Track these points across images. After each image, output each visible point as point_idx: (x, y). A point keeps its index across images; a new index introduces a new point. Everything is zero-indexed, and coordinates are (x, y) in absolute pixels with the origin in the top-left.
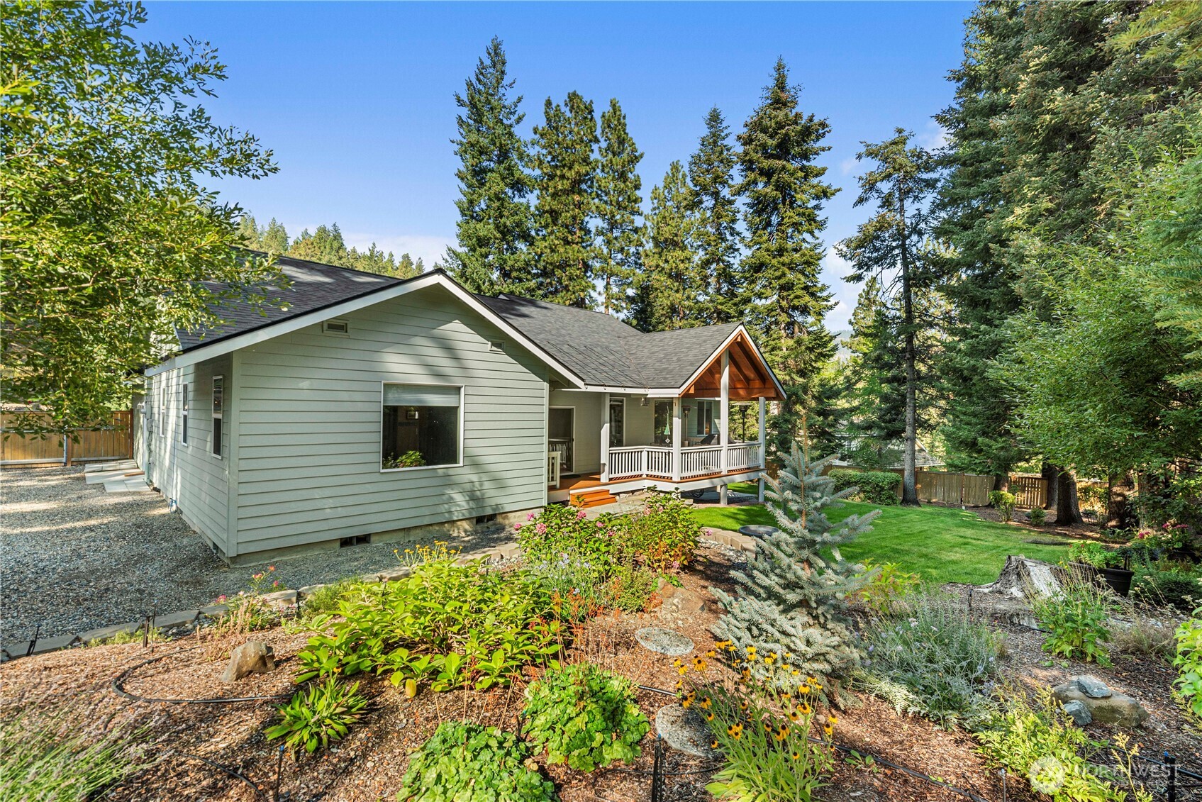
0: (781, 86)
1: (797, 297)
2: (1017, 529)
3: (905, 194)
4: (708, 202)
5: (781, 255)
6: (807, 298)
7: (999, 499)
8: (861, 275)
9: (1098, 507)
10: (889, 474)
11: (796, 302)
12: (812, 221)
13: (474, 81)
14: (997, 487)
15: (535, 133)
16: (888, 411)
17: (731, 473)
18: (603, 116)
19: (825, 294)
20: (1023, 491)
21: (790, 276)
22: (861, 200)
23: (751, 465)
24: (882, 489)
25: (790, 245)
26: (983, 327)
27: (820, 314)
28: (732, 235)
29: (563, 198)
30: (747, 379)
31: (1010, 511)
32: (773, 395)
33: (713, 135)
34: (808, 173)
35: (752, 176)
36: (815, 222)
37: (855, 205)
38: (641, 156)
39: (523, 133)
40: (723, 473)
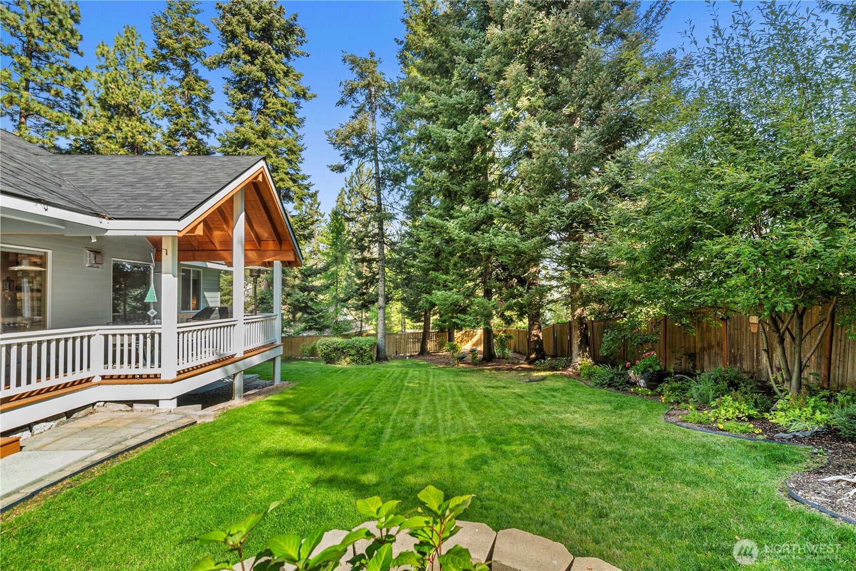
6: (291, 183)
8: (343, 166)
10: (368, 338)
17: (248, 353)
19: (306, 182)
22: (342, 103)
23: (267, 341)
24: (363, 351)
25: (274, 130)
28: (204, 113)
30: (259, 239)
32: (292, 259)
37: (337, 106)
40: (240, 355)
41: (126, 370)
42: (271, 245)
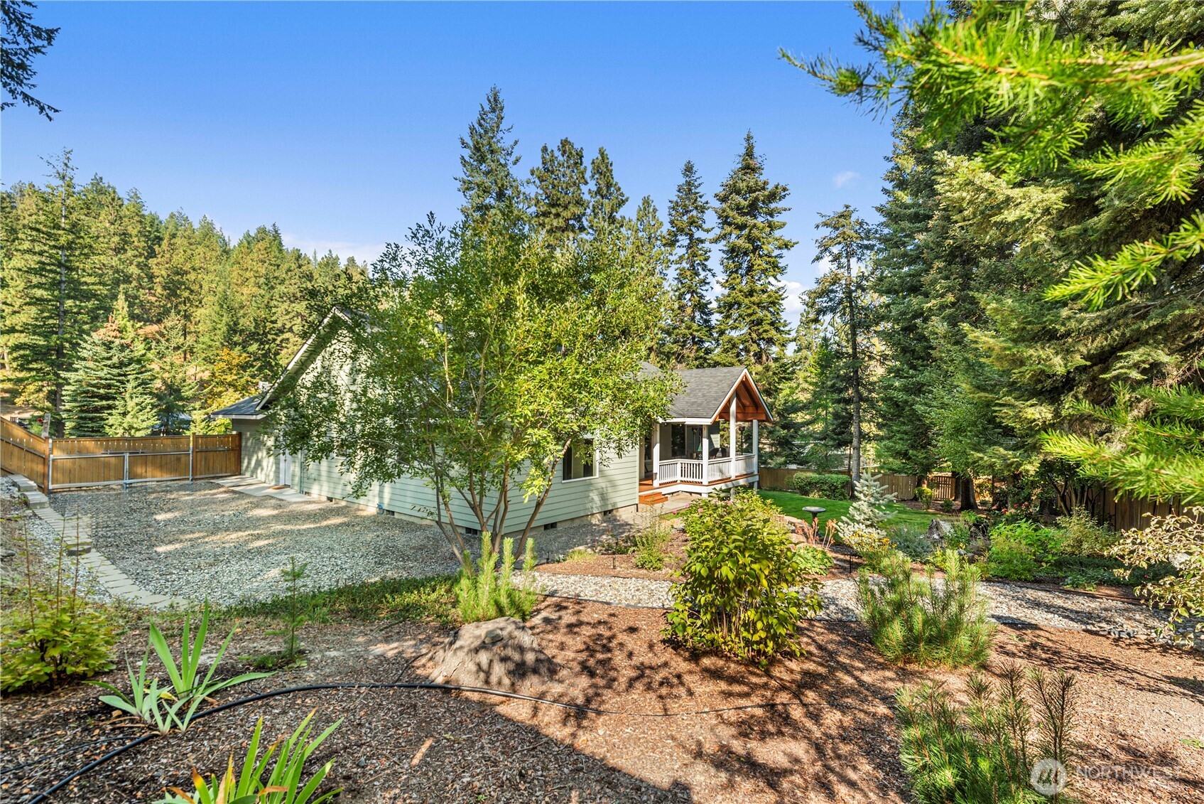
0: (750, 153)
1: (765, 331)
2: (933, 514)
3: (850, 255)
4: (684, 240)
5: (752, 296)
6: (773, 332)
7: (921, 493)
9: (989, 499)
10: (840, 476)
11: (765, 335)
12: (775, 268)
13: (477, 126)
14: (919, 484)
15: (532, 174)
16: (839, 426)
17: (737, 477)
18: (593, 163)
19: (787, 329)
20: (938, 487)
21: (760, 314)
22: (818, 258)
23: (749, 471)
24: (836, 487)
25: (758, 286)
26: (911, 372)
27: (783, 345)
28: (704, 270)
29: (558, 234)
30: (744, 406)
31: (930, 501)
32: (764, 418)
33: (688, 183)
34: (772, 227)
35: (728, 229)
36: (777, 267)
37: (813, 261)
38: (627, 200)
39: (520, 173)
40: (733, 478)
41: (689, 479)
42: (751, 410)
